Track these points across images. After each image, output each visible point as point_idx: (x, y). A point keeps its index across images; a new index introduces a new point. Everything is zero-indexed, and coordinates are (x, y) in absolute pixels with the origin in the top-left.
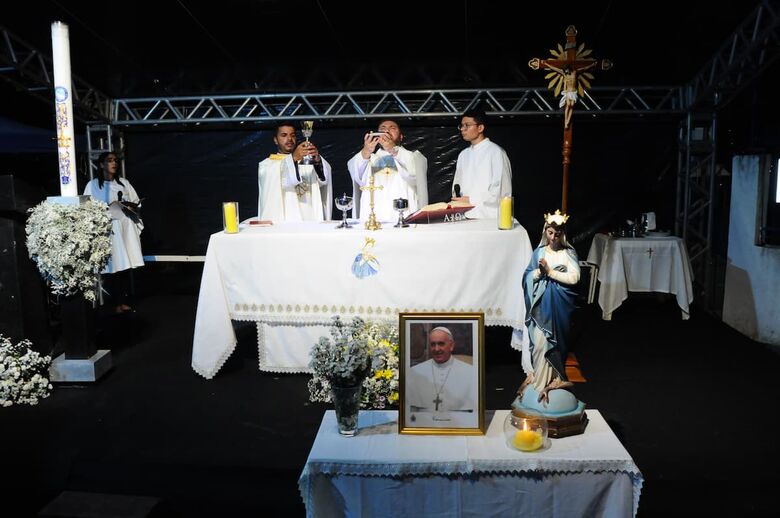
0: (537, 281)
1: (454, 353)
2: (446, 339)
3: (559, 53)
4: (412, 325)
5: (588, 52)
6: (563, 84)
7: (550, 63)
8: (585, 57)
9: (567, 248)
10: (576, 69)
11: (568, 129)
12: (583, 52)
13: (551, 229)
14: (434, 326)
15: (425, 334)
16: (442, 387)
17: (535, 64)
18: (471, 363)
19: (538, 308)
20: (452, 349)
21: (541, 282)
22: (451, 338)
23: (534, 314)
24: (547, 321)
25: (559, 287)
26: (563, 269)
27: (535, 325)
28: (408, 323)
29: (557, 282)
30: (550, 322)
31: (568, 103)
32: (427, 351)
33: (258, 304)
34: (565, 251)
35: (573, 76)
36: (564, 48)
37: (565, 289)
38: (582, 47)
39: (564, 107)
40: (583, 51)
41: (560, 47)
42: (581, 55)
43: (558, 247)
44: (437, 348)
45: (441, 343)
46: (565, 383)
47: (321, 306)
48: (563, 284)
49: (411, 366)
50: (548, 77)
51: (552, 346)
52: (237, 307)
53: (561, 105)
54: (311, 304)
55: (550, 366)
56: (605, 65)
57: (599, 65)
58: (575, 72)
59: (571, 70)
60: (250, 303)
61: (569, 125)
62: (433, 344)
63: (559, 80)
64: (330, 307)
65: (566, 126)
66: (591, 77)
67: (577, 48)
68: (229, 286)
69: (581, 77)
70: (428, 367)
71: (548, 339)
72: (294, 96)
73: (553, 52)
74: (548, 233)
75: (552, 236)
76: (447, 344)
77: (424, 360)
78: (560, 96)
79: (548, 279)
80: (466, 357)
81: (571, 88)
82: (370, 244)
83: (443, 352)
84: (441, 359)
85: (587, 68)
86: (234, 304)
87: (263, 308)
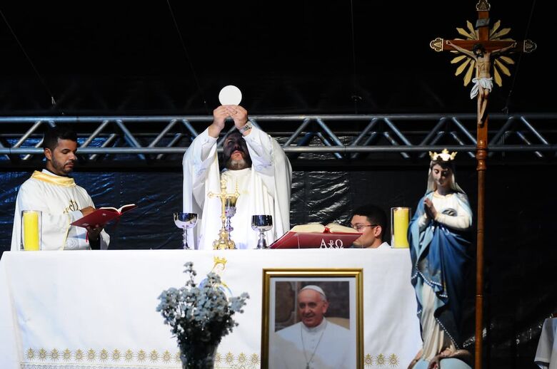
0: (423, 229)
1: (328, 315)
2: (318, 299)
3: (469, 32)
4: (277, 283)
5: (505, 31)
6: (475, 70)
7: (456, 43)
8: (502, 37)
9: (456, 191)
10: (490, 51)
11: (482, 126)
12: (500, 31)
13: (437, 167)
14: (304, 284)
15: (292, 294)
16: (313, 355)
17: (438, 45)
18: (348, 327)
19: (425, 260)
20: (324, 311)
21: (428, 229)
22: (324, 298)
23: (420, 268)
24: (435, 273)
25: (448, 233)
26: (453, 213)
27: (422, 281)
28: (273, 281)
29: (447, 227)
30: (439, 272)
31: (481, 92)
32: (295, 313)
33: (61, 348)
34: (455, 194)
35: (486, 59)
36: (474, 25)
37: (455, 235)
38: (498, 25)
39: (476, 99)
40: (498, 31)
41: (470, 25)
42: (497, 35)
43: (448, 190)
44: (307, 309)
45: (312, 304)
46: (459, 352)
47: (148, 352)
48: (452, 229)
49: (276, 330)
50: (455, 61)
51: (442, 304)
52: (31, 353)
53: (472, 96)
54: (135, 349)
55: (441, 329)
56: (527, 47)
57: (520, 46)
58: (489, 54)
59: (484, 52)
60: (49, 348)
61: (483, 120)
62: (303, 305)
63: (469, 65)
64: (161, 354)
65: (479, 122)
66: (509, 61)
67: (491, 26)
68: (22, 322)
69: (497, 61)
70: (296, 331)
71: (438, 294)
72: (106, 120)
73: (461, 31)
74: (434, 172)
75: (439, 176)
76: (319, 305)
77: (292, 323)
78: (471, 84)
79: (437, 224)
80: (342, 320)
81: (484, 74)
82: (221, 265)
83: (314, 314)
84: (312, 322)
85: (504, 49)
86: (27, 349)
87: (67, 354)
